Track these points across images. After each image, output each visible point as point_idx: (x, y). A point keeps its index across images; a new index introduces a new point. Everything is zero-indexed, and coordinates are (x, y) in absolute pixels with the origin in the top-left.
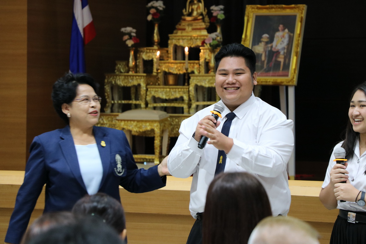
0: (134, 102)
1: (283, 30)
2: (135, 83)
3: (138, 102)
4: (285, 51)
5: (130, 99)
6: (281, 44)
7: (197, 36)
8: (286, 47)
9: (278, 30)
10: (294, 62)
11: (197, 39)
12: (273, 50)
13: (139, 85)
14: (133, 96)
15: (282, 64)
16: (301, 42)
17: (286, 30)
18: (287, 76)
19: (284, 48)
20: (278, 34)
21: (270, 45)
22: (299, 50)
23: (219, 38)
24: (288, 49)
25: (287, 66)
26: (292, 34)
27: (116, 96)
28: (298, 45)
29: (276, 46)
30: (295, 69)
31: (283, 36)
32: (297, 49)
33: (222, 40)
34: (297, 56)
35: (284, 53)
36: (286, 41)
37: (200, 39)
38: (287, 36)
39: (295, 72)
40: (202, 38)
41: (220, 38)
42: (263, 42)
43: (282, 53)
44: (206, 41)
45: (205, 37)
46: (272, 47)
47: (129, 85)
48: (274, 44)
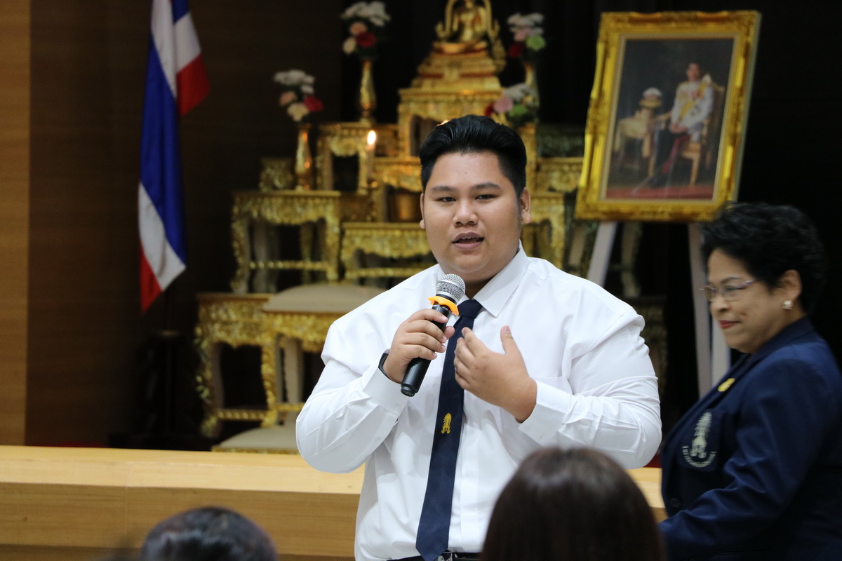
0: (307, 265)
1: (699, 77)
2: (312, 215)
3: (318, 266)
4: (705, 132)
5: (297, 257)
6: (693, 114)
7: (474, 94)
8: (706, 122)
9: (685, 79)
10: (727, 161)
11: (472, 101)
12: (673, 129)
13: (322, 222)
14: (306, 250)
15: (695, 166)
16: (744, 107)
17: (707, 79)
18: (709, 197)
19: (700, 126)
20: (686, 89)
21: (663, 118)
22: (741, 129)
23: (529, 100)
24: (710, 127)
25: (708, 172)
26: (721, 89)
27: (262, 251)
28: (736, 118)
29: (680, 119)
30: (729, 181)
31: (698, 94)
32: (736, 126)
33: (537, 104)
34: (734, 144)
35: (701, 137)
36: (706, 105)
37: (481, 101)
38: (707, 93)
39: (729, 188)
40: (487, 97)
41: (534, 100)
42: (647, 108)
43: (695, 136)
44: (497, 107)
45: (495, 97)
46: (668, 122)
47: (296, 221)
48: (675, 113)
